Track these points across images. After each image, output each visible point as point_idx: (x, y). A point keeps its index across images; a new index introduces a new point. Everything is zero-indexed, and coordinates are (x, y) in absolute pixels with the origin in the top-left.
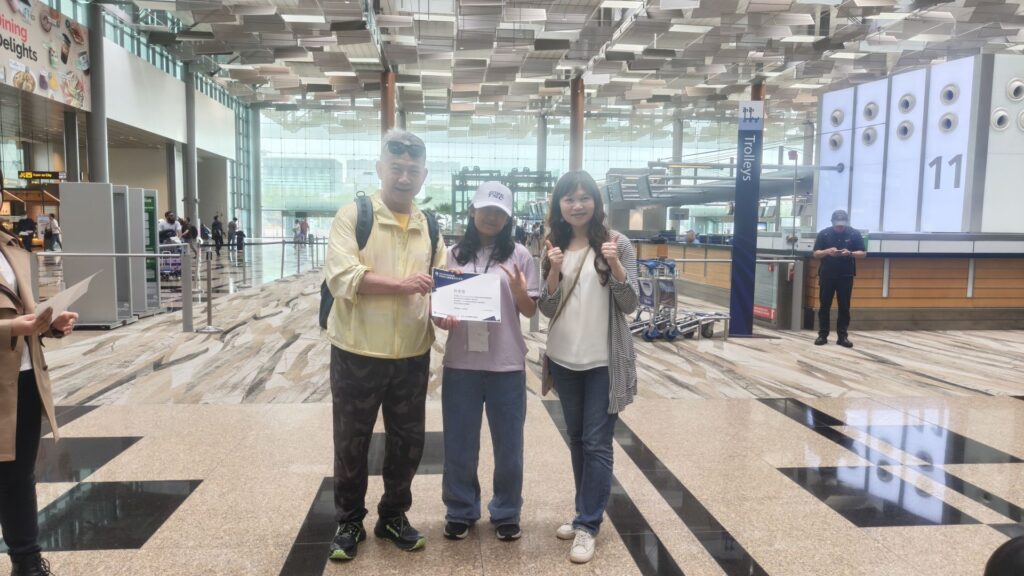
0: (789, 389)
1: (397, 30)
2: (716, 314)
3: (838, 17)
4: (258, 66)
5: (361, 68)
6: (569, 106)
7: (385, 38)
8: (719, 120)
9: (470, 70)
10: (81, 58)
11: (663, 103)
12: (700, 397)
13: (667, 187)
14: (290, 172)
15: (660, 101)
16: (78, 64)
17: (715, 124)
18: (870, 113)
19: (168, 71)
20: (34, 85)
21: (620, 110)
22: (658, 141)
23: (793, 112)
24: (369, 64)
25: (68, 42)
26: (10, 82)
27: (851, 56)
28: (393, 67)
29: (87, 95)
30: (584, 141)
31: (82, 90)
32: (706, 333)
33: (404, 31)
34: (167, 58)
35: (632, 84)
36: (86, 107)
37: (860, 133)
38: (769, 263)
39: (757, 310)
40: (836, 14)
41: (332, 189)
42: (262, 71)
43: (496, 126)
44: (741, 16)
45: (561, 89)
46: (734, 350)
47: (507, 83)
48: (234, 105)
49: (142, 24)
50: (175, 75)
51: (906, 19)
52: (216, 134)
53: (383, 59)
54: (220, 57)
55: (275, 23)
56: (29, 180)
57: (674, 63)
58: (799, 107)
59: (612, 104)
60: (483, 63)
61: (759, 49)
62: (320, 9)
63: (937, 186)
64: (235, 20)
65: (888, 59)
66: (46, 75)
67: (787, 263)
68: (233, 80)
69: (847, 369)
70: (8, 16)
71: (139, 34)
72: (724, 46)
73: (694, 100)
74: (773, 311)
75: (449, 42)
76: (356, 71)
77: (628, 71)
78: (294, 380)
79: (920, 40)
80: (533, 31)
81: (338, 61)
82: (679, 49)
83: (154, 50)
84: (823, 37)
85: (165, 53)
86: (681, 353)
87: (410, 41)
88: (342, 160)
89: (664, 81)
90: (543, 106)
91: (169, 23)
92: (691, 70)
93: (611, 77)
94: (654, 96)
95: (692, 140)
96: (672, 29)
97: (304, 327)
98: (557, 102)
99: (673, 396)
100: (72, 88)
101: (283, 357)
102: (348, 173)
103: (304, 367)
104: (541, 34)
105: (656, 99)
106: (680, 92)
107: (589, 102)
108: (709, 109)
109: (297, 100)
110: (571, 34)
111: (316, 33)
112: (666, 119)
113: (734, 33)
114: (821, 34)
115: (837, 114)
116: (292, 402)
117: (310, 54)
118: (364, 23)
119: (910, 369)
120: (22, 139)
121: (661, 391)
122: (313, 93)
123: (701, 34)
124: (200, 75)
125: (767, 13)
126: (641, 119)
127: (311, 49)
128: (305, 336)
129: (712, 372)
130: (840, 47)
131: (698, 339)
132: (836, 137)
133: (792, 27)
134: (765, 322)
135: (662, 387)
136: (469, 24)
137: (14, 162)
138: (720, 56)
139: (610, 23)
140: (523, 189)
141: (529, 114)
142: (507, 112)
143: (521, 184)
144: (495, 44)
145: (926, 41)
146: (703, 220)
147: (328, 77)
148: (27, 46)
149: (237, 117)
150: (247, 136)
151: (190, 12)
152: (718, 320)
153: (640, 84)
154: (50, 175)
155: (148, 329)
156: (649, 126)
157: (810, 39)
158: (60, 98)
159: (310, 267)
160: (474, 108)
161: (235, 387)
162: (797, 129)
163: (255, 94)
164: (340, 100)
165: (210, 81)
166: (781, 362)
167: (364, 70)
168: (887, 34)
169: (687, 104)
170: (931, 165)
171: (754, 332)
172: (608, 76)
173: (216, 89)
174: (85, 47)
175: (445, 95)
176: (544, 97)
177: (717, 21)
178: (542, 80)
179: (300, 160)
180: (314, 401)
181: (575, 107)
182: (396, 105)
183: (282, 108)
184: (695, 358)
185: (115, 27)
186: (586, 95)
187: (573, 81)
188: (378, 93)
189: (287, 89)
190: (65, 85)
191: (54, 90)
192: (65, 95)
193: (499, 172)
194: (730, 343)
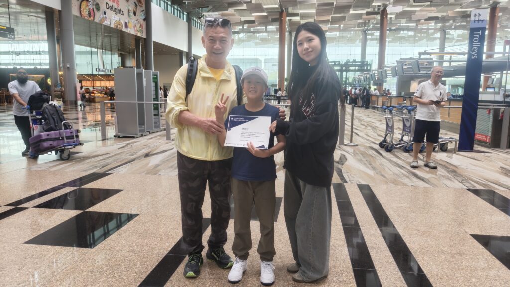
4: (221, 13)
5: (270, 11)
6: (379, 25)
9: (325, 9)
10: (142, 13)
11: (434, 22)
15: (433, 20)
16: (141, 16)
17: (466, 32)
19: (180, 18)
20: (122, 27)
21: (408, 26)
22: (430, 43)
24: (274, 9)
25: (136, 6)
26: (112, 26)
28: (286, 9)
29: (144, 30)
31: (142, 29)
32: (443, 149)
34: (180, 11)
35: (415, 11)
36: (144, 36)
38: (487, 108)
39: (477, 136)
43: (339, 38)
45: (375, 16)
46: (460, 160)
47: (345, 15)
50: (183, 20)
53: (281, 6)
54: (204, 9)
59: (404, 23)
60: (332, 4)
66: (127, 21)
67: (499, 109)
71: (167, 1)
73: (454, 19)
74: (488, 137)
76: (267, 13)
77: (413, 4)
81: (258, 8)
83: (174, 8)
85: (179, 9)
88: (262, 59)
89: (435, 9)
90: (365, 26)
92: (452, 1)
93: (404, 8)
94: (429, 17)
95: (451, 42)
98: (372, 24)
99: (413, 185)
100: (138, 28)
102: (265, 65)
105: (430, 19)
106: (444, 14)
107: (391, 23)
108: (462, 24)
109: (240, 29)
112: (436, 30)
117: (245, 5)
120: (120, 52)
121: (406, 181)
122: (247, 25)
124: (194, 19)
126: (421, 31)
127: (245, 3)
131: (437, 152)
134: (482, 143)
137: (117, 63)
140: (352, 71)
141: (357, 30)
142: (345, 30)
143: (351, 68)
147: (254, 16)
148: (119, 9)
152: (451, 141)
153: (421, 11)
155: (151, 138)
156: (425, 35)
158: (133, 32)
160: (327, 29)
164: (260, 28)
165: (199, 22)
166: (489, 167)
169: (448, 21)
171: (474, 149)
172: (402, 7)
174: (144, 8)
176: (365, 21)
178: (364, 12)
179: (241, 59)
181: (382, 27)
182: (288, 30)
186: (389, 19)
187: (381, 11)
188: (278, 23)
189: (235, 23)
190: (135, 26)
191: (131, 29)
192: (135, 31)
193: (339, 62)
194: (458, 155)
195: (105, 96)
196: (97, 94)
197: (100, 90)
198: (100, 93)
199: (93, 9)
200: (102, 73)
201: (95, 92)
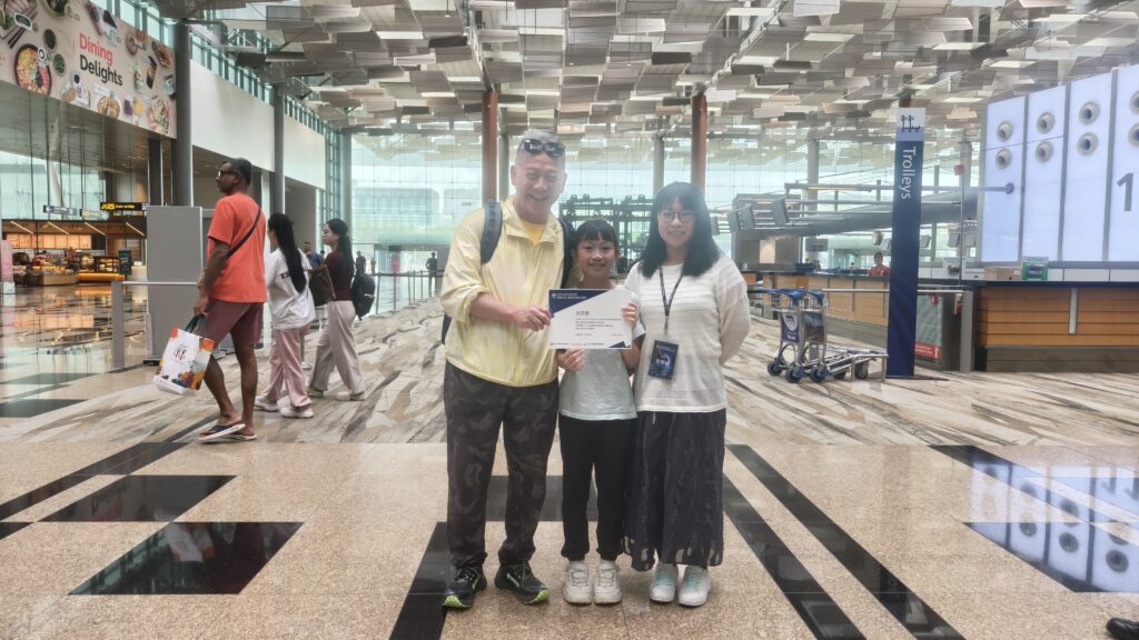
0: (967, 435)
1: (501, 46)
2: (872, 352)
3: (1000, 20)
4: (350, 88)
5: (460, 88)
6: (690, 126)
7: (487, 54)
8: (860, 140)
9: (578, 89)
10: (167, 82)
11: (796, 122)
12: (859, 443)
13: (803, 214)
14: (384, 202)
15: (795, 119)
16: (164, 89)
17: (856, 145)
18: (1044, 125)
19: (256, 95)
20: (118, 110)
21: (747, 130)
22: (791, 165)
23: (947, 130)
24: (469, 84)
25: (154, 65)
26: (94, 108)
27: (1016, 64)
28: (495, 86)
29: (172, 121)
30: (707, 165)
31: (167, 116)
32: (860, 373)
33: (508, 46)
34: (256, 81)
35: (761, 101)
36: (171, 134)
37: (1032, 149)
38: (930, 294)
39: (919, 349)
40: (997, 18)
41: (428, 222)
42: (355, 93)
43: (607, 149)
44: (887, 22)
45: (681, 107)
46: (895, 392)
47: (620, 103)
48: (325, 130)
49: (230, 45)
50: (263, 99)
51: (1081, 22)
52: (305, 162)
53: (485, 78)
54: (311, 78)
55: (370, 41)
56: (110, 212)
57: (809, 77)
58: (954, 124)
59: (738, 124)
60: (594, 80)
61: (908, 59)
62: (419, 24)
63: (1128, 207)
64: (328, 39)
65: (1059, 68)
66: (130, 99)
67: (954, 294)
68: (324, 104)
69: (1033, 415)
70: (94, 38)
71: (227, 56)
72: (867, 56)
73: (833, 118)
74: (937, 350)
75: (557, 58)
76: (455, 92)
77: (756, 86)
78: (396, 419)
79: (1098, 45)
80: (650, 44)
81: (436, 81)
82: (816, 61)
83: (242, 72)
84: (983, 44)
85: (254, 76)
86: (833, 395)
87: (514, 57)
88: (439, 189)
89: (797, 97)
90: (660, 127)
91: (259, 44)
92: (829, 84)
93: (737, 94)
94: (787, 114)
95: (829, 164)
96: (807, 38)
97: (404, 364)
98: (676, 122)
99: (829, 441)
100: (157, 114)
101: (383, 395)
102: (445, 203)
103: (405, 406)
104: (659, 47)
105: (788, 117)
106: (815, 109)
107: (712, 122)
108: (849, 128)
109: (392, 124)
110: (693, 47)
111: (413, 49)
112: (800, 140)
113: (879, 41)
114: (980, 40)
115: (1005, 127)
116: (396, 442)
117: (407, 73)
118: (465, 39)
119: (1111, 415)
120: (105, 169)
121: (815, 436)
122: (409, 116)
123: (841, 43)
124: (289, 99)
125: (917, 18)
126: (771, 140)
127: (408, 69)
128: (406, 374)
129: (872, 416)
130: (1002, 54)
131: (850, 380)
132: (1003, 154)
133: (945, 33)
134: (929, 362)
135: (815, 432)
136: (579, 38)
137: (96, 194)
138: (862, 67)
139: (737, 33)
140: (638, 219)
141: (644, 136)
142: (619, 133)
143: (635, 214)
144: (608, 59)
145: (1106, 45)
146: (843, 252)
147: (425, 98)
148: (112, 70)
149: (328, 143)
150: (338, 164)
151: (281, 32)
152: (873, 359)
153: (771, 100)
154: (132, 207)
156: (780, 148)
157: (968, 46)
158: (144, 124)
159: (406, 304)
160: (584, 131)
161: (332, 426)
162: (952, 149)
163: (347, 118)
164: (437, 123)
165: (300, 105)
166: (953, 406)
167: (463, 89)
168: (1058, 39)
169: (823, 122)
170: (1120, 183)
171: (916, 373)
172: (734, 92)
173: (305, 113)
174: (171, 70)
175: (553, 117)
176: (661, 117)
177: (859, 28)
178: (660, 97)
179: (395, 190)
180: (420, 441)
181: (697, 129)
182: (499, 129)
183: (375, 133)
184: (849, 401)
185: (202, 49)
186: (709, 113)
187: (695, 98)
188: (480, 115)
189: (382, 112)
190: (150, 110)
191: (139, 116)
192: (150, 121)
193: (611, 200)
194: (889, 384)
195: (69, 271)
196: (47, 267)
197: (55, 256)
198: (57, 264)
199: (48, 67)
200: (59, 217)
201: (43, 262)
